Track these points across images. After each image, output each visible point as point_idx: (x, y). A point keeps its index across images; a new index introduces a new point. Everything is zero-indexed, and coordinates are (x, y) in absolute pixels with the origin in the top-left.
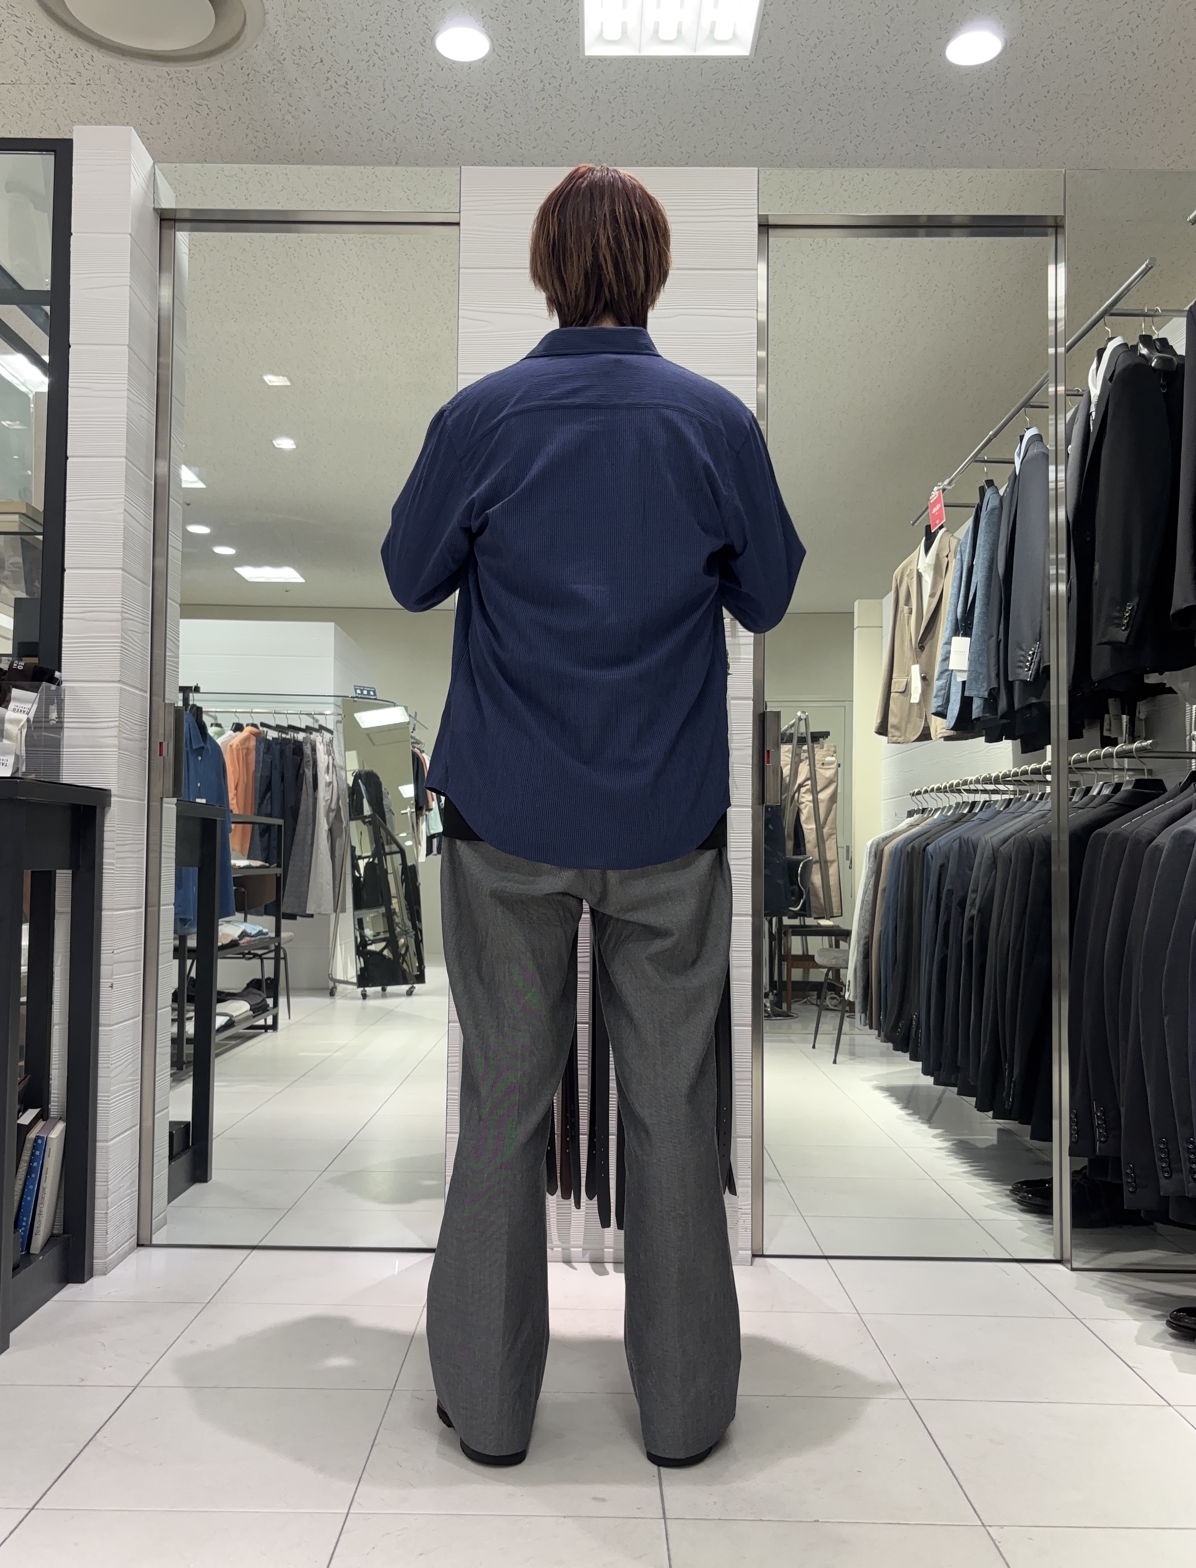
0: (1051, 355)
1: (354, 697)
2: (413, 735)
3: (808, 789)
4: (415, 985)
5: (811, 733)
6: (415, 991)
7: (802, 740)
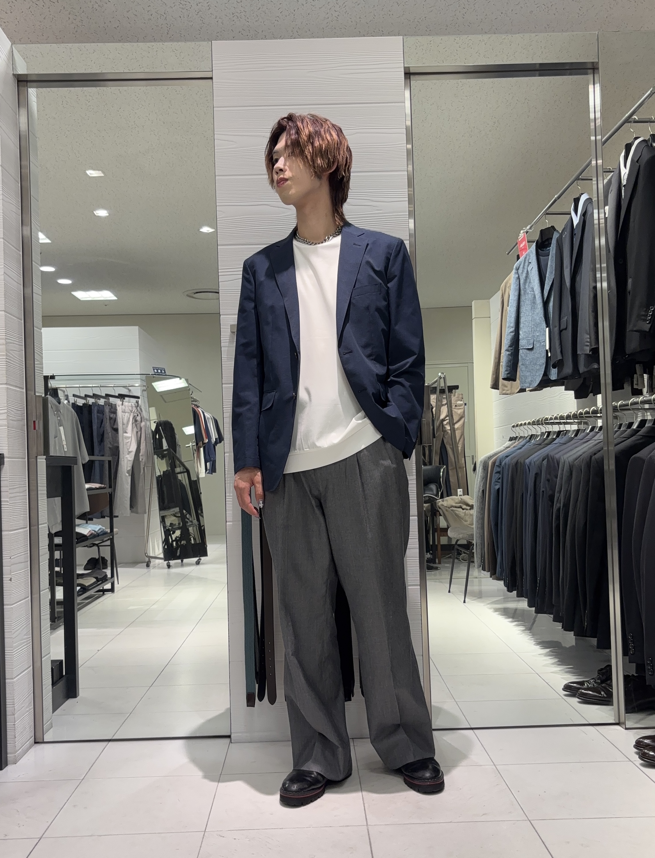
0: (593, 141)
1: (153, 375)
2: (192, 396)
3: (447, 422)
4: (201, 558)
5: (448, 387)
6: (201, 562)
7: (442, 391)
